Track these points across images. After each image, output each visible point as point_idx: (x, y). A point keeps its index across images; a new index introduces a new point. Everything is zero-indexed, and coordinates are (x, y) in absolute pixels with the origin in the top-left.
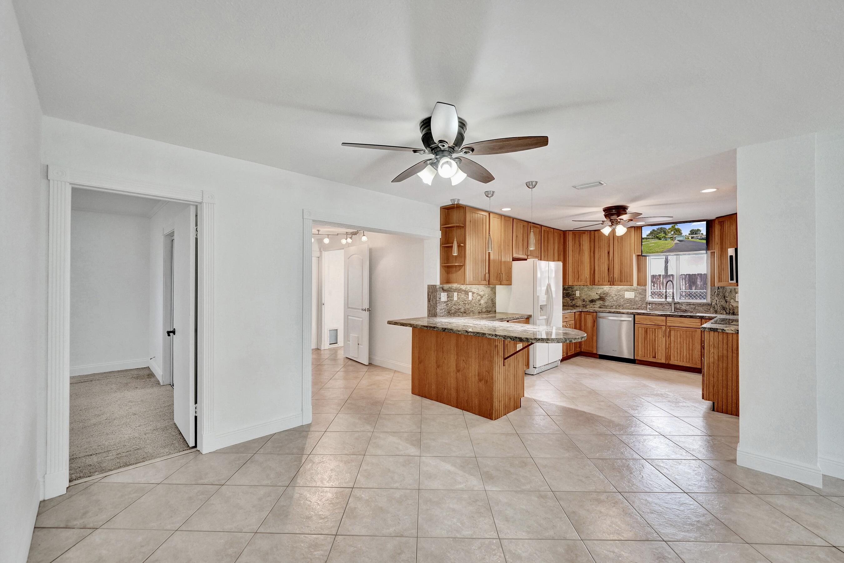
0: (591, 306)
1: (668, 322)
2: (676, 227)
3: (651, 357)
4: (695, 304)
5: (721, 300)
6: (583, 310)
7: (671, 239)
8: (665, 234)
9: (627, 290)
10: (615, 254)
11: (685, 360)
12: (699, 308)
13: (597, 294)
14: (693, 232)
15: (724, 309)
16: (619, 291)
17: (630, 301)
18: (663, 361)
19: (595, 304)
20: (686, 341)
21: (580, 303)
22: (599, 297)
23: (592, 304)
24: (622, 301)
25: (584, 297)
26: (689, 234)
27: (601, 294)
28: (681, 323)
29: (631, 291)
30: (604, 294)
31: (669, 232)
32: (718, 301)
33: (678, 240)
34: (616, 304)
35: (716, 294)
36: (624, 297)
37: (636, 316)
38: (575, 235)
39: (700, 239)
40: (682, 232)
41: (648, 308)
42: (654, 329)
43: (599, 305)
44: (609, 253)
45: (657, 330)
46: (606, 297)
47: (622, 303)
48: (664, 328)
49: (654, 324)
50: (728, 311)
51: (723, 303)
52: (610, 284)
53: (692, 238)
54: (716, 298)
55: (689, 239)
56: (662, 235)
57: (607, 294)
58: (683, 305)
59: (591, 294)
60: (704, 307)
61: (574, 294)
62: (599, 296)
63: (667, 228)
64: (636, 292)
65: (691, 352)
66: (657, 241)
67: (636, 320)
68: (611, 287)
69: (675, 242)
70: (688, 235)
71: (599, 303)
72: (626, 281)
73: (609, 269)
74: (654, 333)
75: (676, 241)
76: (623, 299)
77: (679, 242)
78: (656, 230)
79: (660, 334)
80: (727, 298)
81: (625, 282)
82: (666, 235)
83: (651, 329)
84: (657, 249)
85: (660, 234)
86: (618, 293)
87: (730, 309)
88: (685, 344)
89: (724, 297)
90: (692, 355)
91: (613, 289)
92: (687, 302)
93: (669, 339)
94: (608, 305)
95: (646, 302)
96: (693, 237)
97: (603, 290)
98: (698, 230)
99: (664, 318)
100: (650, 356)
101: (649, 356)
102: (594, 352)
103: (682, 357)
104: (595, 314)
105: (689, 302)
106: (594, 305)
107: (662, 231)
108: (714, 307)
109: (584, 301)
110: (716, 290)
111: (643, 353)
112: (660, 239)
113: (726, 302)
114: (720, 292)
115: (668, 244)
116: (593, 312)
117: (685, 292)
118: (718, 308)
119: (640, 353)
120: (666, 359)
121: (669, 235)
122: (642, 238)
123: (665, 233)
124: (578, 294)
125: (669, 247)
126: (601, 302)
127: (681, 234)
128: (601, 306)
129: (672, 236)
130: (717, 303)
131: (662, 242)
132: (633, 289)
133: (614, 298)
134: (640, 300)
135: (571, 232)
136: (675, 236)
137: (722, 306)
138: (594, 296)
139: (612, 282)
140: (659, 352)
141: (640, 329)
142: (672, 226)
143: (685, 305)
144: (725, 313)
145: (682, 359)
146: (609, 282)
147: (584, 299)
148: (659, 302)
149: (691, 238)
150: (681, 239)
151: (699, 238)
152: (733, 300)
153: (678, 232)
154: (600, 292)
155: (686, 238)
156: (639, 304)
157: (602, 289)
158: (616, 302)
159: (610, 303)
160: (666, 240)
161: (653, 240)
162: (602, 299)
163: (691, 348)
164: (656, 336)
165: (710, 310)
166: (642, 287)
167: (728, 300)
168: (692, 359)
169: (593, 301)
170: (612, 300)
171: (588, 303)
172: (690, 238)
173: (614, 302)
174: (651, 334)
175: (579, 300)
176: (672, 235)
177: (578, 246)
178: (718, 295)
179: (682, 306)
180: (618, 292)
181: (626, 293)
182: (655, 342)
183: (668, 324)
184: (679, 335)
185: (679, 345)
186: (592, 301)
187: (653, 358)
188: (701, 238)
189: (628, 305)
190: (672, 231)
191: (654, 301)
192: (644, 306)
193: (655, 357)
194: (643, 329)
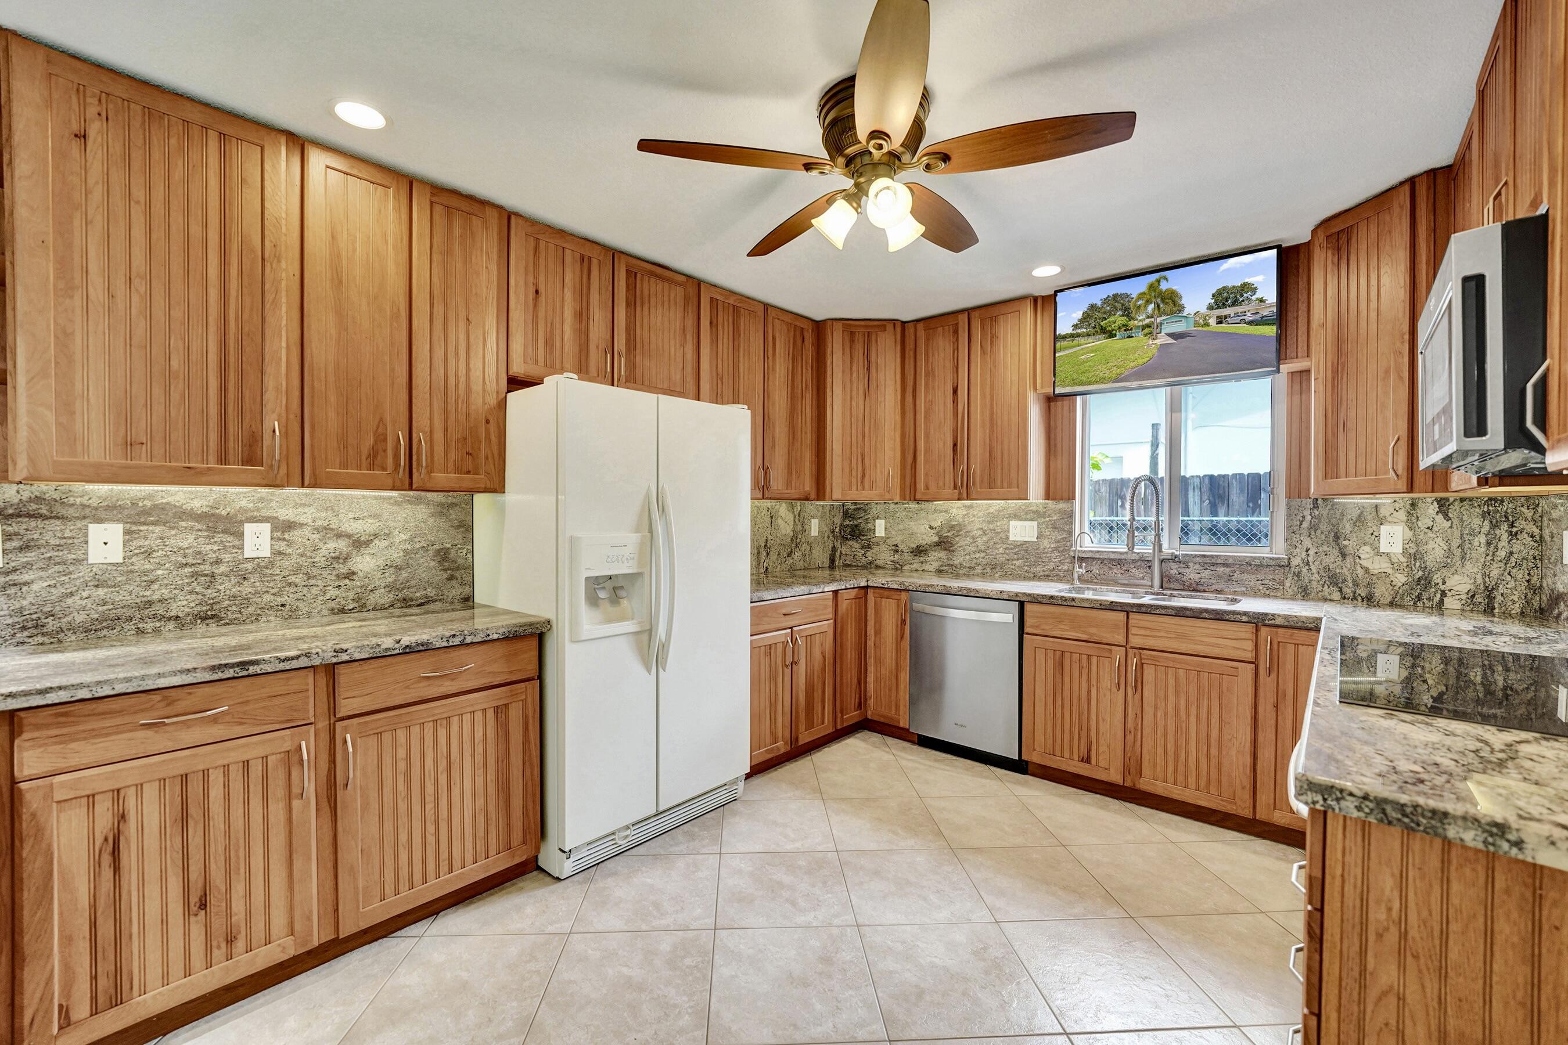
0: (915, 566)
1: (1133, 631)
2: (1164, 286)
3: (1076, 757)
4: (1231, 561)
5: (1325, 548)
6: (870, 584)
7: (1146, 331)
8: (1128, 316)
9: (1016, 517)
10: (972, 393)
11: (1192, 780)
12: (1246, 576)
13: (931, 528)
14: (1225, 298)
15: (1334, 580)
16: (993, 518)
17: (1023, 549)
18: (1115, 776)
19: (926, 562)
20: (1198, 707)
21: (885, 556)
22: (936, 539)
23: (917, 559)
24: (1001, 550)
25: (898, 540)
26: (1210, 308)
27: (941, 527)
28: (1181, 637)
29: (1026, 520)
30: (952, 527)
31: (1139, 307)
32: (1311, 552)
33: (1169, 335)
34: (984, 562)
35: (1305, 525)
36: (1008, 538)
37: (1028, 607)
38: (852, 334)
39: (1250, 323)
40: (1184, 301)
41: (1076, 576)
42: (1084, 657)
43: (936, 565)
44: (955, 391)
45: (1094, 660)
46: (957, 539)
47: (1002, 559)
48: (1119, 654)
49: (1085, 637)
50: (1348, 592)
51: (1332, 559)
52: (960, 493)
53: (1220, 320)
54: (1307, 543)
55: (1207, 325)
56: (1118, 319)
57: (957, 528)
58: (1191, 565)
59: (915, 529)
60: (1267, 576)
61: (870, 530)
62: (937, 534)
63: (1134, 295)
64: (1043, 520)
65: (1214, 751)
66: (1102, 342)
67: (1028, 621)
68: (971, 507)
69: (1158, 342)
70: (1203, 309)
71: (935, 558)
72: (1005, 485)
73: (955, 445)
74: (1085, 671)
75: (1163, 339)
76: (1005, 546)
77: (1171, 341)
78: (1099, 304)
79: (1106, 674)
80: (1346, 543)
81: (1002, 487)
82: (1131, 318)
83: (1076, 656)
84: (1102, 371)
85: (1111, 319)
86: (991, 526)
87: (1356, 584)
88: (1193, 719)
89: (1337, 537)
90: (1220, 765)
91: (975, 513)
92: (1204, 556)
93: (1138, 695)
94: (961, 564)
95: (1072, 554)
96: (1226, 317)
97: (946, 516)
98: (1247, 288)
99: (1122, 616)
100: (1071, 753)
101: (1067, 755)
102: (902, 725)
103: (1181, 768)
104: (904, 596)
105: (1212, 556)
106: (922, 563)
107: (1119, 306)
108: (1298, 575)
109: (897, 551)
110: (1307, 513)
111: (1050, 742)
112: (1111, 335)
113: (1344, 555)
114: (1319, 518)
115: (1135, 349)
116: (900, 590)
117: (1200, 521)
118: (1314, 578)
119: (1040, 737)
120: (1126, 770)
121: (1141, 319)
122: (1056, 338)
123: (1127, 313)
124: (880, 528)
125: (1141, 362)
126: (943, 554)
127: (1181, 309)
128: (942, 566)
129: (1147, 321)
130: (1311, 559)
131: (1117, 343)
132: (1033, 512)
133: (980, 542)
134: (1055, 549)
135: (840, 324)
136: (1159, 320)
137: (1327, 569)
138: (925, 536)
139: (964, 490)
140: (1102, 741)
141: (1040, 655)
142: (1151, 287)
143: (1197, 566)
144: (1337, 596)
145: (1181, 778)
146: (955, 488)
147: (896, 546)
148: (1112, 556)
149: (1219, 323)
150: (1179, 327)
151: (1249, 317)
152: (1367, 548)
153: (1170, 302)
154: (940, 524)
155: (1197, 324)
156: (1050, 561)
157: (946, 511)
158: (983, 554)
159: (967, 557)
160: (1130, 337)
161: (1091, 339)
162: (944, 544)
163: (1215, 734)
164: (1094, 682)
165: (1282, 583)
166: (1062, 505)
167: (1350, 550)
168: (1219, 782)
169: (922, 551)
170: (972, 548)
171: (907, 557)
172: (1212, 321)
173: (978, 555)
174: (1076, 674)
175: (883, 547)
176: (1148, 317)
177: (861, 371)
178: (1314, 528)
179: (1187, 570)
180: (989, 522)
181: (1013, 523)
182: (1089, 703)
183: (1135, 641)
184: (1171, 682)
185: (1171, 723)
186: (919, 551)
187: (1082, 761)
188: (1257, 317)
189: (1018, 563)
190: (1148, 302)
191: (1098, 552)
192: (1066, 568)
193: (1088, 761)
194: (1051, 654)
